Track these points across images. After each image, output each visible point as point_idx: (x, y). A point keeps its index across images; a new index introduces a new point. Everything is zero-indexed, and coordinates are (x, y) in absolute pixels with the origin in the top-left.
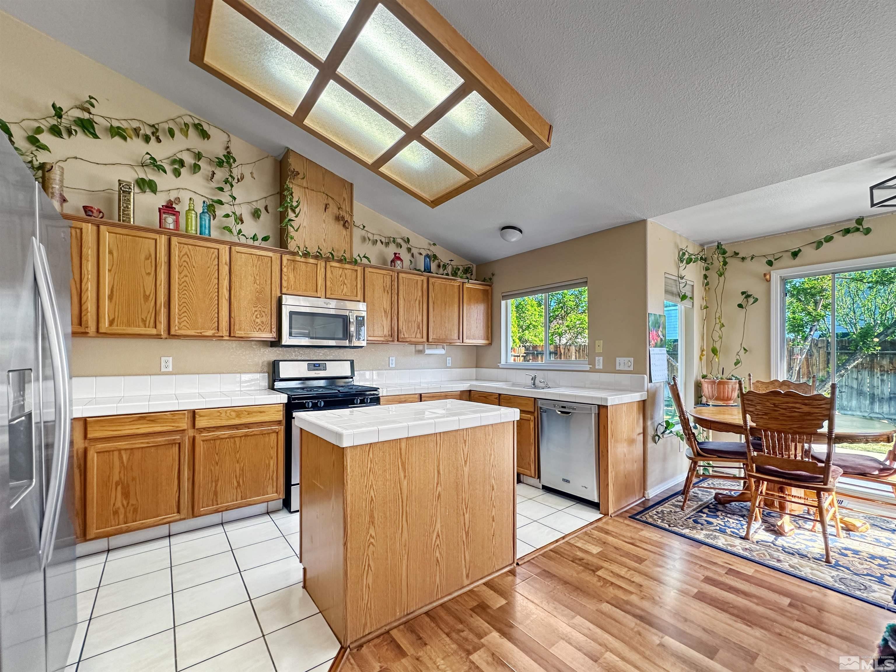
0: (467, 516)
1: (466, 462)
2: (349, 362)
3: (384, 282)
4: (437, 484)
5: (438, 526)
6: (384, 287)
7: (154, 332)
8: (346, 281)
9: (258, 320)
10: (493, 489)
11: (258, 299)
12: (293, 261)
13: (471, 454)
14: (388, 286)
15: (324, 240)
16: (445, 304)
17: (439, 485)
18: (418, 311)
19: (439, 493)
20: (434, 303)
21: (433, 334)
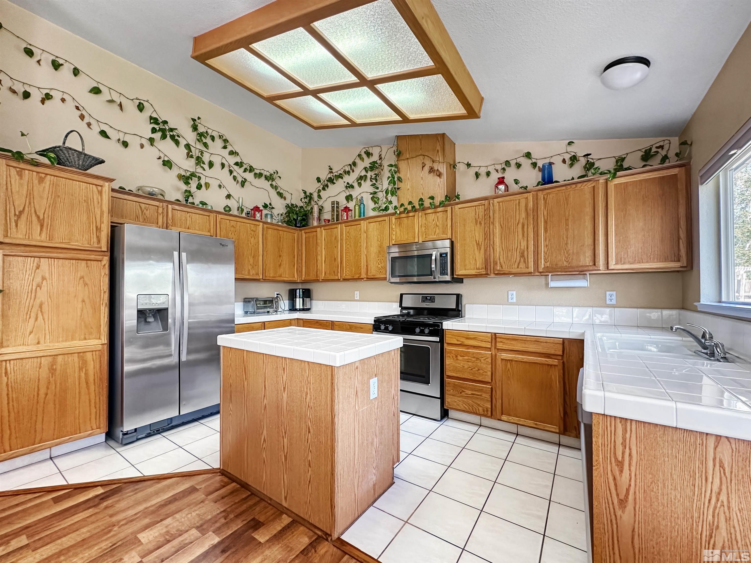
0: (285, 440)
1: (284, 388)
2: (455, 296)
3: (476, 214)
4: (264, 396)
5: (265, 432)
6: (476, 219)
7: (337, 278)
8: (438, 224)
9: (379, 266)
10: (309, 432)
11: (379, 252)
12: (399, 218)
13: (289, 384)
14: (481, 217)
15: (422, 193)
16: (567, 220)
17: (265, 398)
18: (520, 236)
19: (265, 404)
20: (546, 222)
21: (545, 262)
